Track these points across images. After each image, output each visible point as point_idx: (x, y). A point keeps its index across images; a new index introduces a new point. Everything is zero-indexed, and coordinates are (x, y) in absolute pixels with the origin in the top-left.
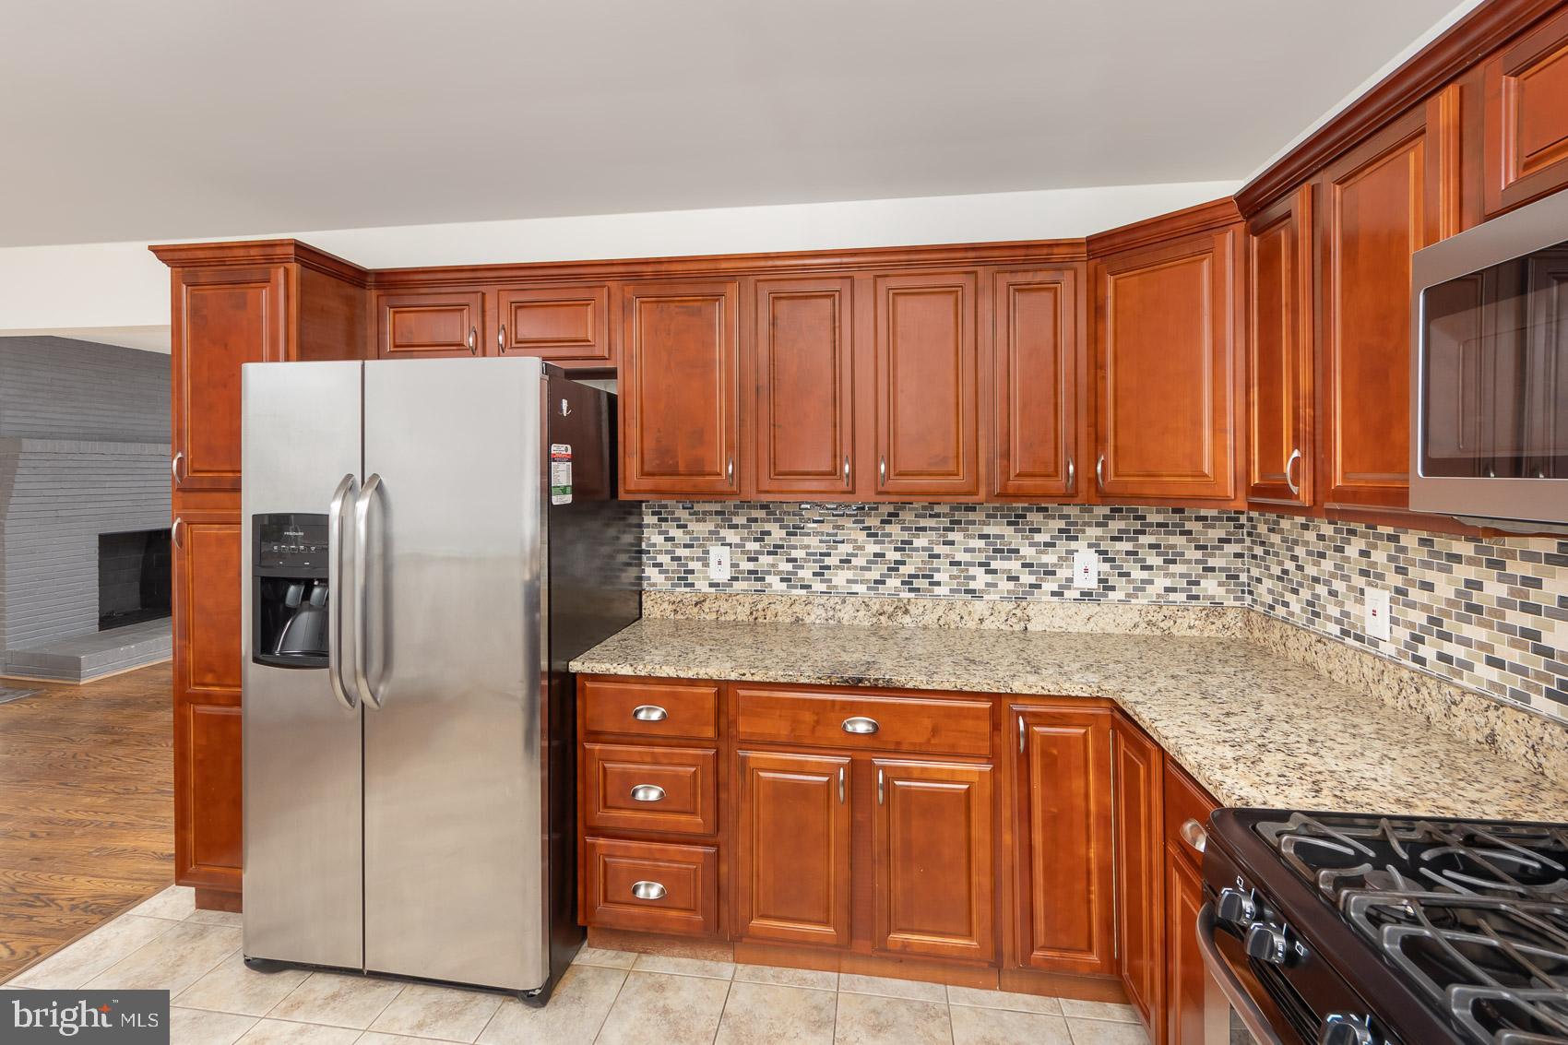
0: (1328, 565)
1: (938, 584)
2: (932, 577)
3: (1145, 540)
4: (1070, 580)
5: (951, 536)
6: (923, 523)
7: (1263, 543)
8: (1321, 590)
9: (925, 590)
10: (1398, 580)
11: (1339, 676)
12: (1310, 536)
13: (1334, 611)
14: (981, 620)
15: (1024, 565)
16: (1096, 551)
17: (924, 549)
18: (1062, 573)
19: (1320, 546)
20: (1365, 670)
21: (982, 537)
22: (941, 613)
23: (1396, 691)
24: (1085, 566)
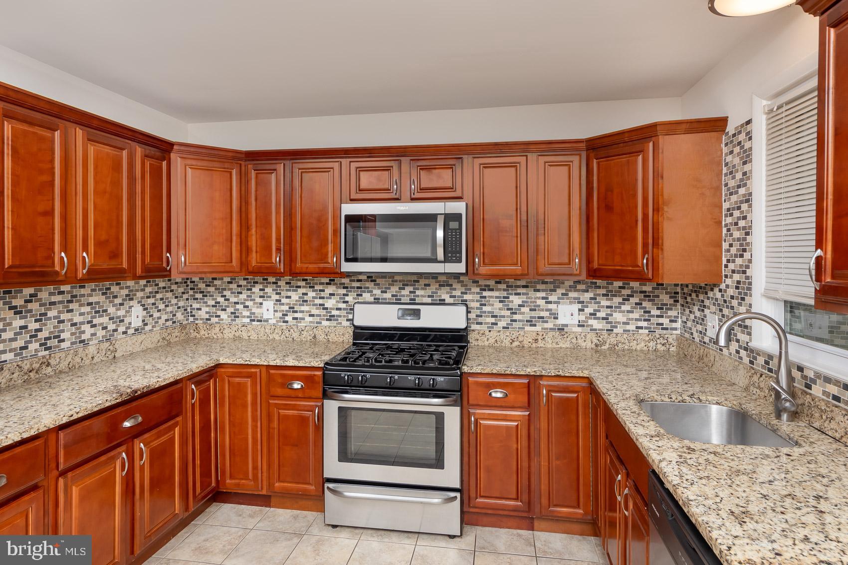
0: (243, 296)
1: (63, 340)
2: (59, 336)
3: (159, 296)
4: (130, 323)
5: (71, 306)
6: (54, 299)
7: (201, 292)
8: (240, 307)
9: (56, 347)
10: (277, 297)
11: (254, 336)
12: (234, 286)
13: (247, 313)
14: (93, 358)
15: (110, 319)
16: (141, 305)
17: (55, 318)
18: (127, 320)
19: (239, 290)
20: (267, 331)
21: (89, 304)
22: (70, 359)
23: (280, 334)
24: (136, 315)
